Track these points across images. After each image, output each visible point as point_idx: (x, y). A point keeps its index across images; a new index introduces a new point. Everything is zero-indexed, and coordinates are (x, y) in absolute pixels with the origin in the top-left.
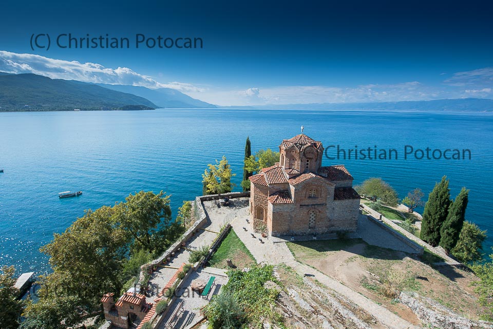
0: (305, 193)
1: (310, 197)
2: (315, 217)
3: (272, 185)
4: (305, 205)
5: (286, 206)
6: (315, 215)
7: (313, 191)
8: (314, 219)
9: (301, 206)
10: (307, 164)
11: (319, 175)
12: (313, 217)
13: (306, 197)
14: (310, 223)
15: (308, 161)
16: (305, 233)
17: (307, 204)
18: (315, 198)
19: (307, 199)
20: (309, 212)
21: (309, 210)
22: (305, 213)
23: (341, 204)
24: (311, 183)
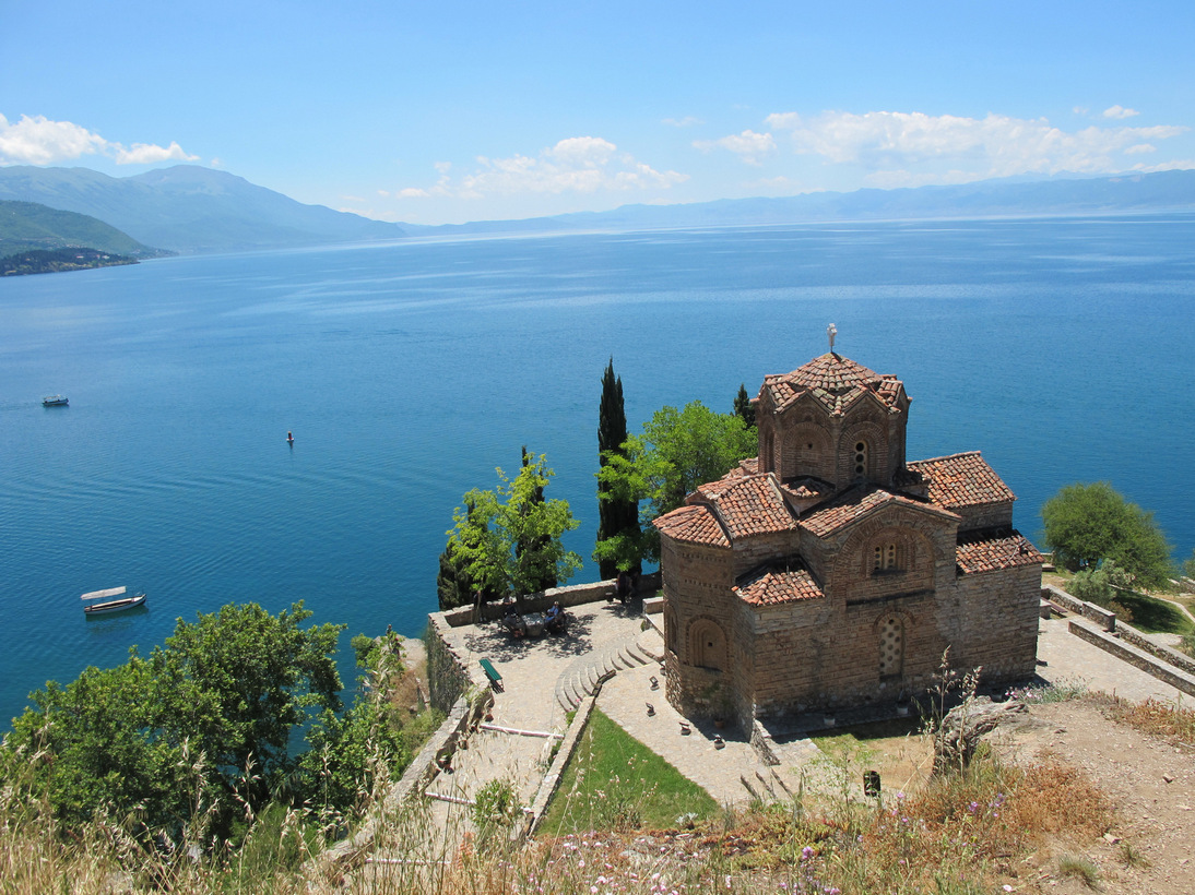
0: (859, 559)
1: (878, 572)
2: (897, 640)
3: (746, 543)
4: (861, 602)
5: (799, 611)
6: (897, 634)
7: (887, 551)
8: (897, 646)
9: (849, 603)
10: (860, 458)
11: (901, 494)
12: (891, 641)
14: (884, 660)
15: (860, 447)
16: (868, 698)
17: (868, 596)
18: (895, 571)
19: (867, 580)
20: (876, 623)
21: (879, 619)
22: (866, 626)
23: (983, 584)
24: (879, 522)
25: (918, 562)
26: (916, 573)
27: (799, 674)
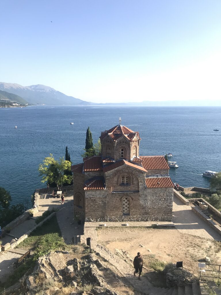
3: (88, 173)
5: (98, 192)
7: (125, 179)
10: (122, 153)
14: (124, 209)
15: (122, 150)
17: (119, 191)
18: (128, 184)
21: (122, 197)
22: (118, 199)
23: (154, 191)
24: (122, 170)
25: (134, 182)
26: (133, 186)
27: (98, 210)
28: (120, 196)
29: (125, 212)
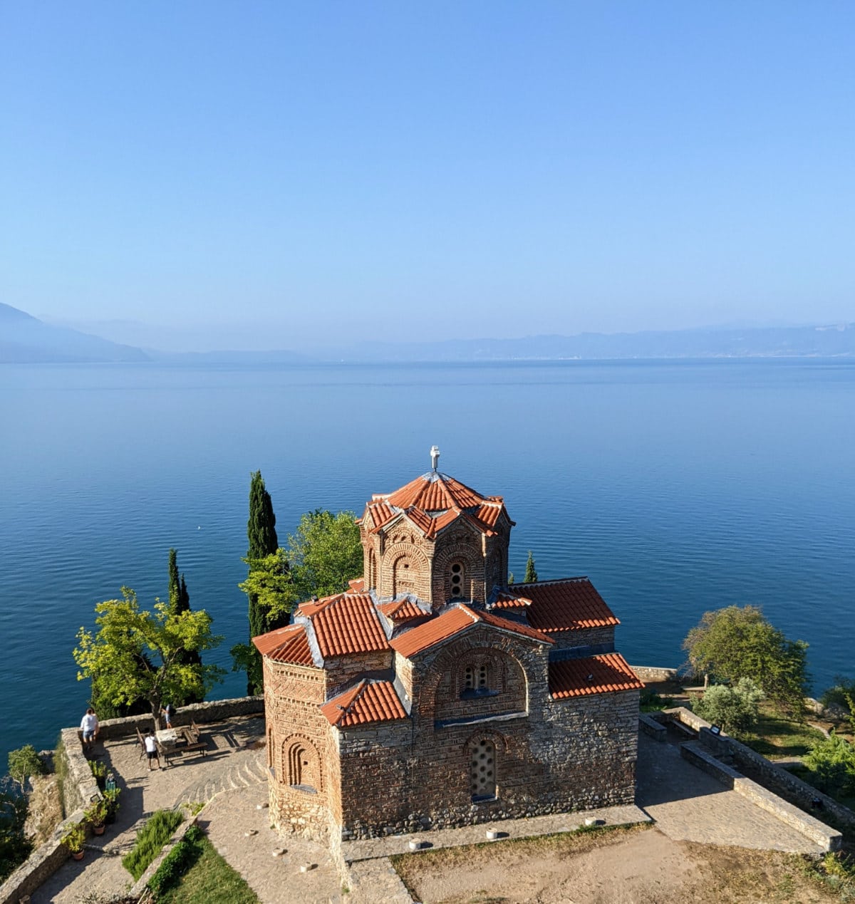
0: (448, 679)
1: (468, 693)
2: (490, 761)
5: (384, 731)
6: (489, 756)
7: (477, 673)
8: (489, 768)
9: (437, 724)
10: (456, 579)
12: (484, 763)
13: (452, 693)
14: (477, 781)
15: (456, 569)
16: (460, 820)
17: (457, 716)
18: (485, 692)
19: (456, 701)
20: (466, 744)
21: (469, 739)
22: (457, 747)
23: (576, 707)
24: (469, 644)
25: (509, 683)
26: (508, 695)
28: (461, 735)
29: (478, 791)
